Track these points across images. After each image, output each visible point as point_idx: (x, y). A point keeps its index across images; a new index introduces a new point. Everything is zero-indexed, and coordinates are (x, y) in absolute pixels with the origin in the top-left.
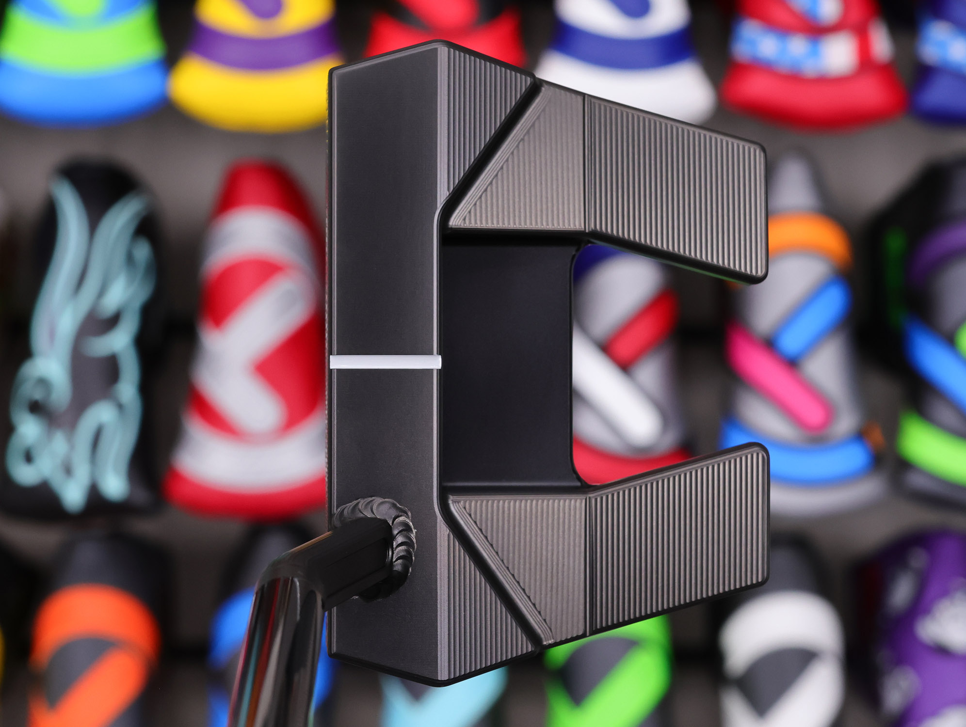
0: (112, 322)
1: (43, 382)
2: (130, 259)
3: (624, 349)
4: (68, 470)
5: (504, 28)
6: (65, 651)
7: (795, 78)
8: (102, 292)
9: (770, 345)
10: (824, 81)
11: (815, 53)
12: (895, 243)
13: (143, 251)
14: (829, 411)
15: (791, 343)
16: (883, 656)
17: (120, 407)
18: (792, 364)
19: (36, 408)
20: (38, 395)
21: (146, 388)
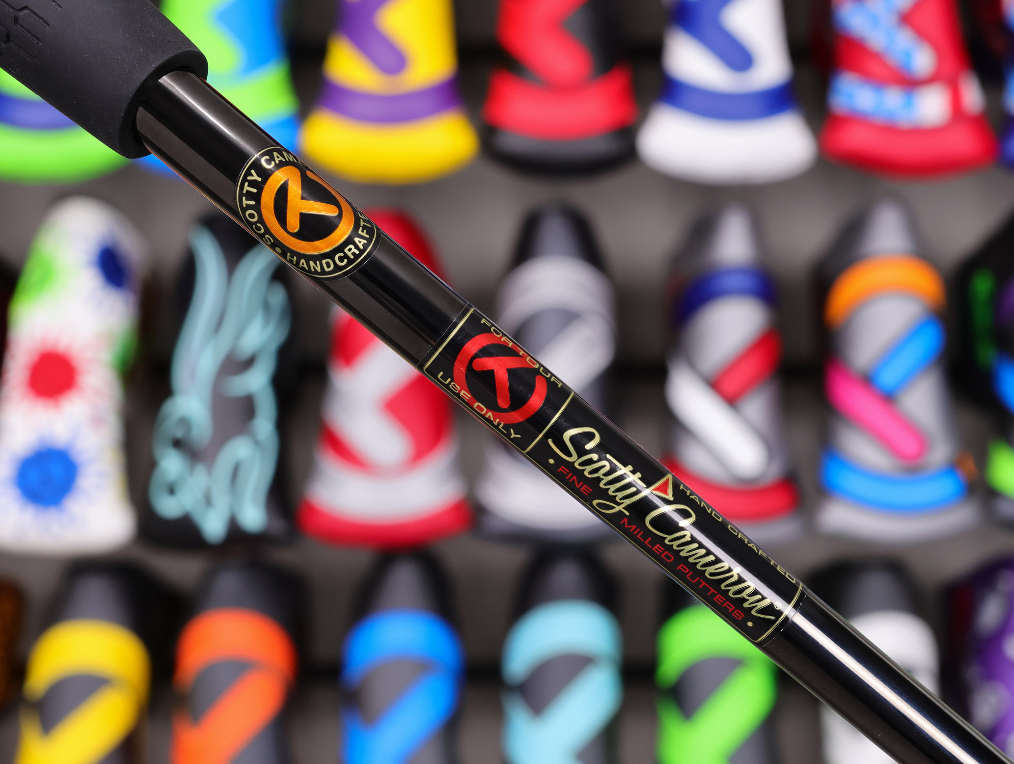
0: (248, 363)
1: (185, 422)
2: (266, 306)
3: (730, 386)
4: (208, 501)
5: (617, 82)
6: (208, 673)
7: (891, 130)
8: (240, 333)
9: (867, 381)
10: (919, 132)
11: (909, 104)
12: (983, 285)
13: (278, 297)
14: (922, 443)
15: (888, 378)
16: (973, 672)
17: (257, 443)
18: (888, 399)
19: (178, 444)
20: (179, 434)
21: (283, 425)
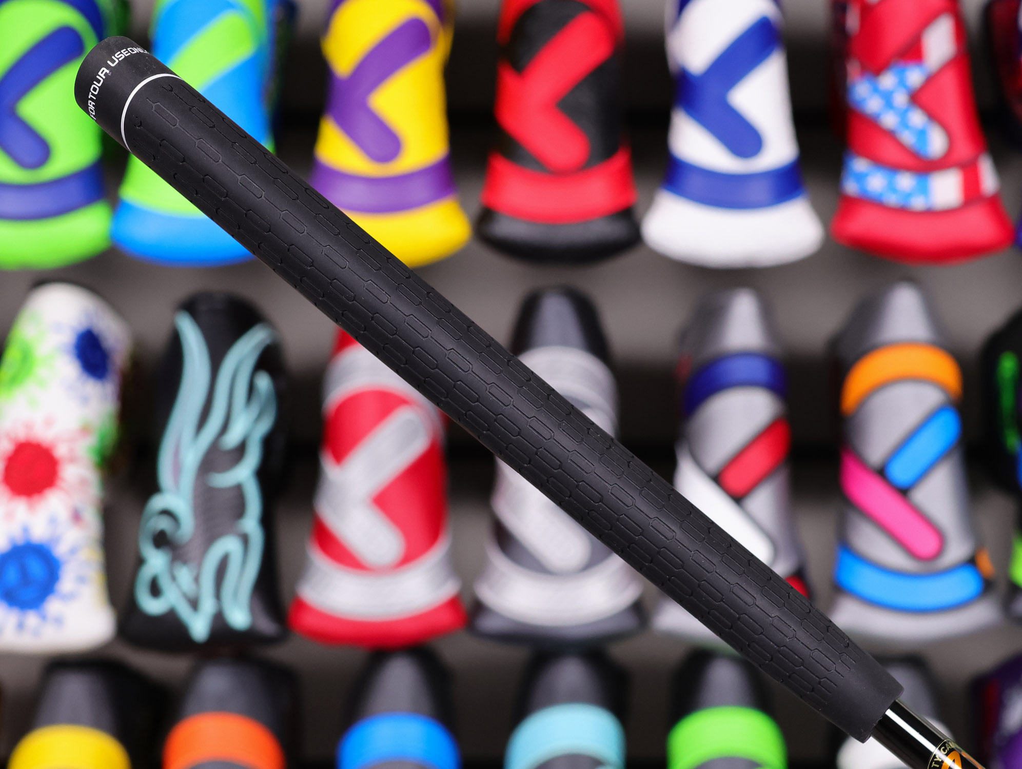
1: (170, 513)
2: (251, 391)
3: (736, 480)
4: (194, 604)
7: (902, 211)
9: (882, 473)
10: (931, 213)
12: (1008, 365)
13: (264, 382)
14: (941, 541)
15: (900, 472)
18: (903, 492)
19: (161, 540)
20: (164, 528)
21: (267, 521)
